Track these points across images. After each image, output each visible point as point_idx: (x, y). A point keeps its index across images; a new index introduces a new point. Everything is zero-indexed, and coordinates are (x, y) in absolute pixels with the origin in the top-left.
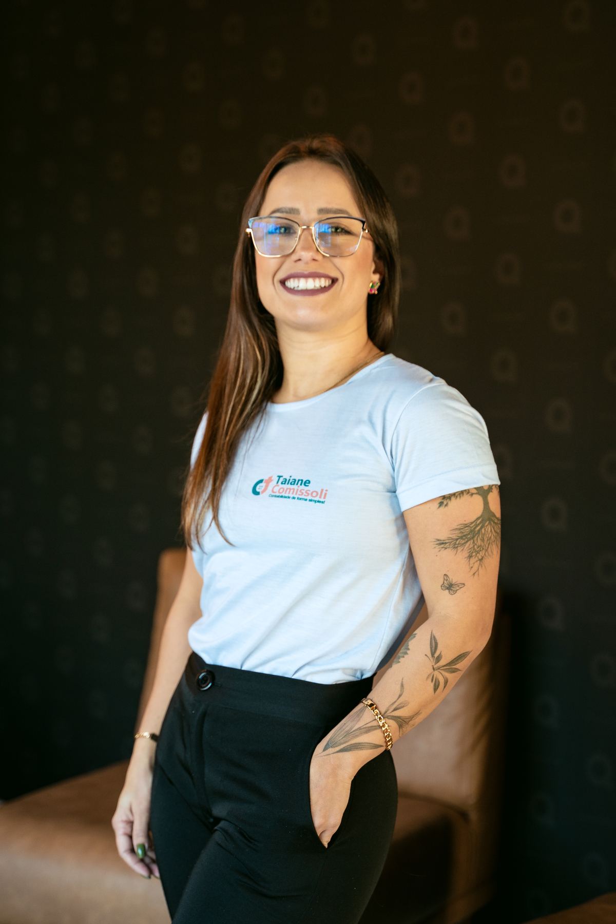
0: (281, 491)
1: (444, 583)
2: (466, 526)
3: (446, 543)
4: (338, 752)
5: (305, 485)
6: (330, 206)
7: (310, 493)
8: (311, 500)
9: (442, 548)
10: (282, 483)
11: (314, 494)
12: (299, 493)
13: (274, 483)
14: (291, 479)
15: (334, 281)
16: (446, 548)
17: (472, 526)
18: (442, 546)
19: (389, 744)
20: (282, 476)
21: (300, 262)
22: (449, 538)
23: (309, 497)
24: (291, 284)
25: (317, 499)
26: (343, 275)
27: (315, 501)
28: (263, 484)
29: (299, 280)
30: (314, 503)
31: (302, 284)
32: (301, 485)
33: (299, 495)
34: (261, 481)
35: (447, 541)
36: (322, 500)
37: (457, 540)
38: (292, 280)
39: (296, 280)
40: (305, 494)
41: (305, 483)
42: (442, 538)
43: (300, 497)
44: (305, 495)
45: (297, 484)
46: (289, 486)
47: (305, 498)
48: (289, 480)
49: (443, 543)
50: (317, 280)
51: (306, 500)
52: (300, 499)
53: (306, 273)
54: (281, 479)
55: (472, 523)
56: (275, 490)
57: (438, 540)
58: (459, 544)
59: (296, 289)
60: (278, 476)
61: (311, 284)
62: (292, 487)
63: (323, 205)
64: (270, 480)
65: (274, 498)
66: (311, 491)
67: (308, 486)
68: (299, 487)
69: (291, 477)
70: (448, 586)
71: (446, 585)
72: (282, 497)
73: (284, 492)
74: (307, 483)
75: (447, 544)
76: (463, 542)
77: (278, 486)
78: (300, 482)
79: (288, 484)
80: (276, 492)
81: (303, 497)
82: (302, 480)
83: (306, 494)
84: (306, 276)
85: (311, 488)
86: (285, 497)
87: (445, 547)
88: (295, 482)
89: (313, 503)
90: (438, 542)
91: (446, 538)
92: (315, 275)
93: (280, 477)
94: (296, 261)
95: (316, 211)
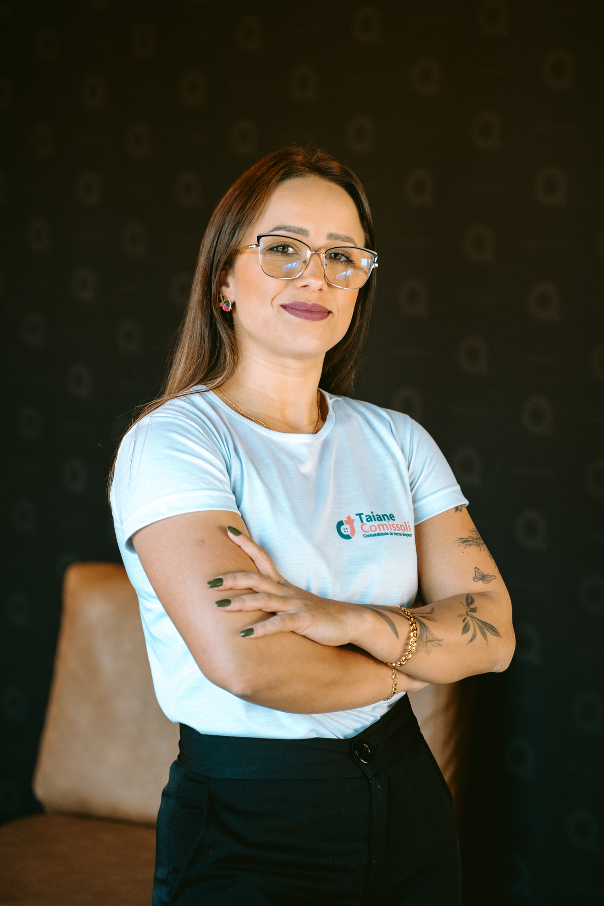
0: (373, 528)
1: (476, 575)
3: (469, 541)
6: (339, 232)
7: (400, 527)
8: (404, 535)
9: (467, 545)
10: (367, 521)
11: (403, 528)
12: (391, 528)
14: (375, 514)
16: (471, 545)
18: (467, 543)
20: (362, 514)
22: (470, 537)
23: (402, 532)
25: (406, 532)
28: (346, 526)
33: (394, 530)
34: (342, 523)
35: (470, 539)
37: (477, 539)
40: (397, 528)
41: (391, 517)
42: (465, 537)
43: (395, 532)
46: (378, 522)
47: (400, 532)
48: (372, 516)
49: (466, 541)
51: (401, 535)
54: (364, 518)
57: (461, 539)
58: (479, 543)
60: (357, 515)
64: (352, 519)
65: (371, 538)
67: (394, 520)
70: (480, 577)
71: (479, 577)
73: (378, 529)
75: (471, 542)
77: (366, 524)
78: (386, 517)
81: (397, 532)
87: (469, 544)
90: (461, 541)
91: (468, 537)
94: (302, 287)
95: (326, 235)
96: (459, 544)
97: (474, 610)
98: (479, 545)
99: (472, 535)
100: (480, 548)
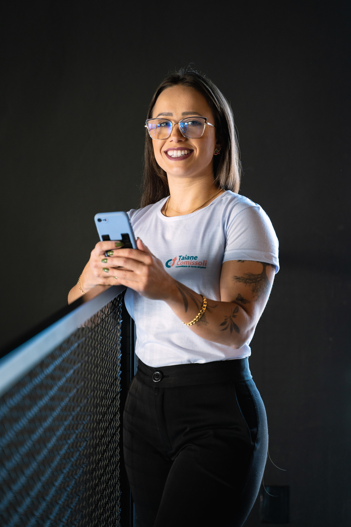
0: (182, 263)
1: (238, 298)
2: (253, 275)
4: (178, 288)
5: (195, 259)
6: (188, 111)
9: (238, 281)
10: (182, 260)
11: (200, 264)
13: (178, 260)
14: (187, 256)
17: (256, 276)
20: (182, 256)
23: (198, 266)
25: (202, 266)
26: (196, 148)
28: (172, 262)
29: (173, 151)
30: (200, 268)
31: (175, 154)
32: (193, 259)
33: (192, 264)
34: (170, 260)
35: (241, 278)
36: (204, 266)
37: (247, 279)
38: (170, 151)
39: (172, 151)
41: (195, 258)
42: (239, 276)
43: (192, 265)
44: (195, 265)
45: (190, 259)
46: (186, 260)
48: (186, 257)
49: (238, 279)
50: (183, 151)
51: (196, 267)
52: (193, 267)
53: (176, 148)
55: (256, 275)
56: (178, 264)
57: (236, 277)
58: (248, 282)
59: (172, 156)
60: (179, 256)
61: (180, 154)
62: (188, 260)
63: (185, 110)
64: (175, 259)
65: (178, 268)
66: (198, 262)
67: (196, 259)
68: (191, 260)
69: (186, 255)
70: (240, 300)
75: (241, 280)
76: (250, 282)
77: (180, 261)
78: (192, 258)
79: (185, 259)
80: (179, 265)
82: (193, 257)
88: (189, 258)
92: (181, 149)
93: (180, 256)
94: (171, 141)
95: (181, 114)
96: (233, 279)
97: (234, 316)
98: (246, 283)
99: (244, 277)
100: (246, 285)
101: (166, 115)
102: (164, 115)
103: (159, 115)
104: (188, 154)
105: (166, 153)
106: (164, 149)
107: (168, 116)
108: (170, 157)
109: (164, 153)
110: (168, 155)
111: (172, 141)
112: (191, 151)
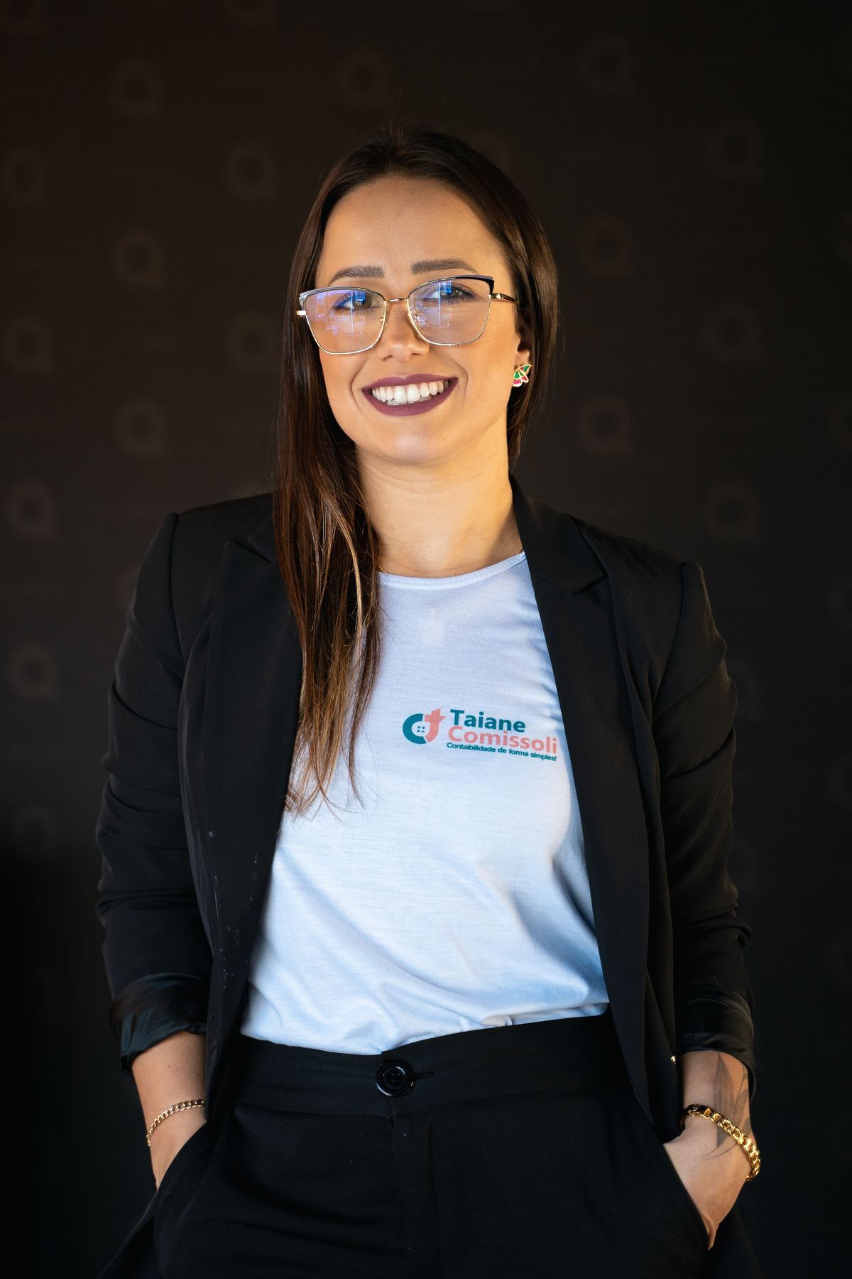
0: (471, 737)
5: (516, 730)
6: (432, 257)
7: (530, 743)
8: (534, 755)
10: (467, 724)
11: (538, 746)
12: (509, 742)
14: (485, 717)
15: (450, 383)
19: (755, 1162)
20: (463, 712)
21: (392, 360)
23: (531, 750)
24: (382, 394)
25: (544, 752)
26: (465, 372)
27: (542, 757)
28: (424, 724)
29: (393, 389)
30: (540, 759)
31: (399, 395)
32: (509, 729)
33: (511, 745)
34: (418, 718)
36: (551, 754)
38: (382, 389)
39: (389, 389)
40: (521, 744)
41: (516, 726)
43: (514, 749)
44: (522, 747)
45: (500, 728)
46: (484, 730)
47: (525, 751)
48: (481, 719)
50: (424, 386)
51: (526, 754)
52: (516, 753)
53: (403, 377)
54: (462, 718)
56: (456, 737)
59: (389, 403)
60: (453, 711)
61: (414, 394)
62: (492, 731)
63: (421, 257)
64: (438, 716)
65: (459, 750)
66: (531, 740)
67: (521, 731)
68: (505, 732)
69: (482, 713)
72: (476, 748)
73: (479, 740)
74: (519, 726)
77: (460, 728)
78: (505, 724)
79: (480, 726)
80: (460, 740)
81: (518, 749)
82: (508, 722)
83: (524, 745)
84: (404, 383)
85: (528, 734)
86: (486, 749)
88: (494, 724)
89: (538, 760)
92: (417, 380)
93: (457, 712)
94: (385, 359)
95: (410, 269)
101: (361, 275)
102: (354, 275)
103: (340, 275)
104: (438, 393)
105: (368, 392)
106: (364, 381)
107: (367, 276)
108: (383, 407)
109: (362, 395)
110: (376, 399)
111: (391, 356)
112: (447, 383)
